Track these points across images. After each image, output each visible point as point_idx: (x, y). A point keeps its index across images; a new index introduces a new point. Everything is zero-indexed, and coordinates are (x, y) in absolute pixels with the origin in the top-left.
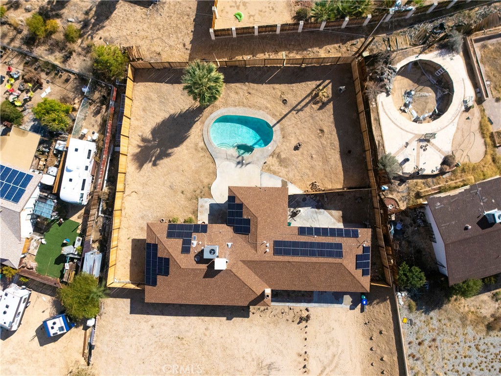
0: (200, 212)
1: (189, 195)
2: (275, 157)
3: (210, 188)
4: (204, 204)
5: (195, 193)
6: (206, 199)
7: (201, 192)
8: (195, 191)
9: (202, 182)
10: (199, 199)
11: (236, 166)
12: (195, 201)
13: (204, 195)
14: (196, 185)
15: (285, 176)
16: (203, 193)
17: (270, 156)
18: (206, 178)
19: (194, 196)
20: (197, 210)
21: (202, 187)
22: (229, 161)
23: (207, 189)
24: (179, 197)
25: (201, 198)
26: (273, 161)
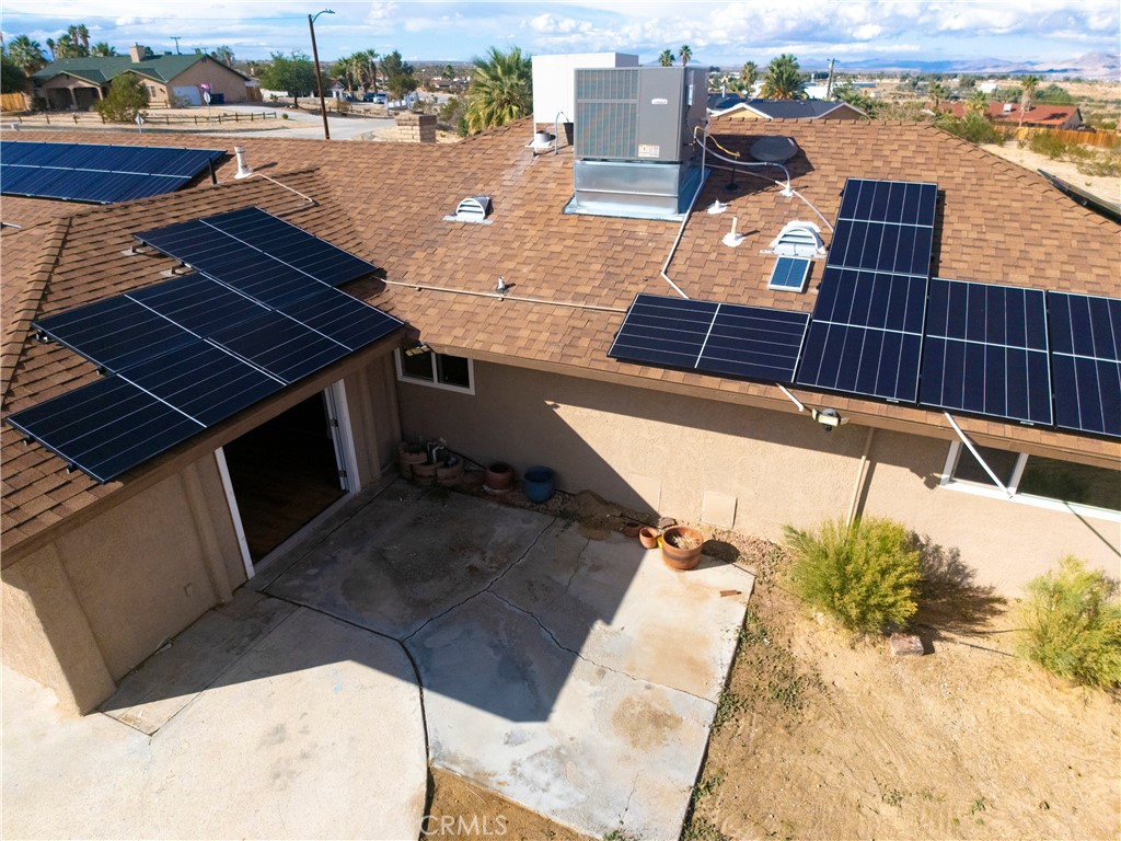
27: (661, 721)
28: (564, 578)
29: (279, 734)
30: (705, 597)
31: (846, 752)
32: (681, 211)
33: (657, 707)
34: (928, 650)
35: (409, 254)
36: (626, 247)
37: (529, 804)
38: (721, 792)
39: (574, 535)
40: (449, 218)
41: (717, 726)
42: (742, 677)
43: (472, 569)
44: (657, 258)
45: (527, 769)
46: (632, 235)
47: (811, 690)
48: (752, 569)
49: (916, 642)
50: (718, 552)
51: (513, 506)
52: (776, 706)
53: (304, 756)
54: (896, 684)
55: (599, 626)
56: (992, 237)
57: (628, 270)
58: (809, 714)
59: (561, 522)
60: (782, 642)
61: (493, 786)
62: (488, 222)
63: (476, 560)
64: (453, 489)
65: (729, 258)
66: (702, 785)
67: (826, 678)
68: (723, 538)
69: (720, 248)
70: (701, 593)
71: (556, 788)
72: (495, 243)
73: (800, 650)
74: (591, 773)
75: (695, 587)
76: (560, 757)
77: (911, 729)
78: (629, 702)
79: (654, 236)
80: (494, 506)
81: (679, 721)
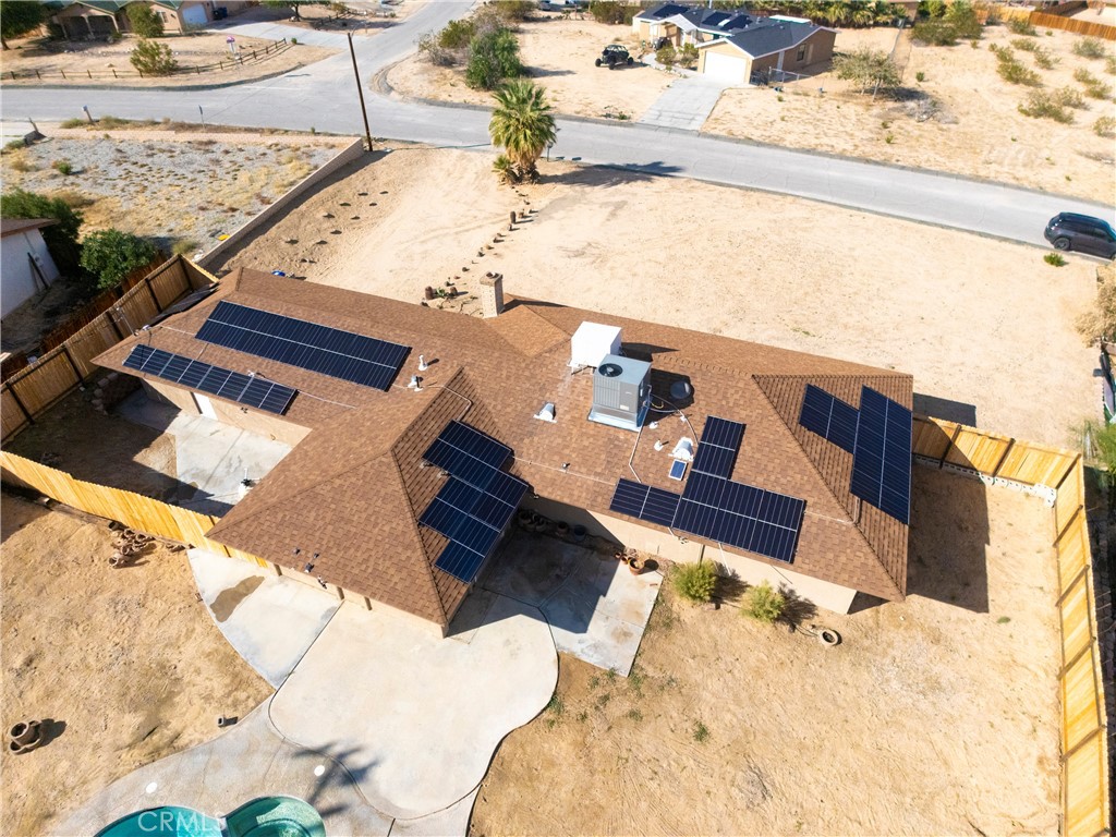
0: (638, 614)
1: (671, 704)
2: (168, 733)
3: (554, 702)
4: (611, 642)
5: (640, 705)
6: (592, 659)
7: (606, 698)
8: (634, 714)
9: (584, 748)
10: (624, 673)
11: (374, 764)
12: (650, 671)
13: (596, 682)
14: (617, 745)
15: (199, 629)
16: (599, 692)
17: (181, 749)
18: (552, 764)
19: (648, 694)
20: (649, 627)
21: (594, 722)
22: (388, 805)
23: (572, 707)
24: (728, 717)
25: (612, 674)
26: (191, 718)
27: (626, 634)
28: (592, 579)
29: (508, 642)
30: (644, 586)
31: (683, 644)
32: (638, 426)
33: (625, 630)
34: (718, 607)
35: (522, 439)
36: (615, 445)
37: (588, 661)
38: (643, 656)
39: (595, 557)
40: (536, 416)
41: (644, 635)
42: (653, 619)
43: (558, 576)
44: (627, 454)
45: (586, 651)
46: (617, 439)
47: (676, 623)
48: (663, 574)
49: (714, 605)
50: (651, 565)
51: (569, 542)
52: (663, 629)
53: (518, 649)
54: (704, 620)
55: (601, 597)
56: (758, 456)
57: (616, 460)
58: (674, 632)
59: (590, 551)
60: (669, 605)
61: (576, 656)
62: (555, 421)
63: (557, 571)
64: (543, 533)
65: (656, 457)
66: (638, 654)
67: (681, 619)
68: (654, 559)
69: (653, 449)
70: (642, 584)
71: (595, 656)
72: (559, 437)
73: (675, 608)
74: (605, 651)
75: (641, 582)
76: (596, 647)
77: (705, 636)
78: (616, 629)
79: (626, 441)
80: (561, 543)
81: (632, 634)
